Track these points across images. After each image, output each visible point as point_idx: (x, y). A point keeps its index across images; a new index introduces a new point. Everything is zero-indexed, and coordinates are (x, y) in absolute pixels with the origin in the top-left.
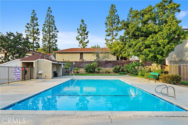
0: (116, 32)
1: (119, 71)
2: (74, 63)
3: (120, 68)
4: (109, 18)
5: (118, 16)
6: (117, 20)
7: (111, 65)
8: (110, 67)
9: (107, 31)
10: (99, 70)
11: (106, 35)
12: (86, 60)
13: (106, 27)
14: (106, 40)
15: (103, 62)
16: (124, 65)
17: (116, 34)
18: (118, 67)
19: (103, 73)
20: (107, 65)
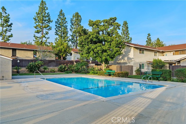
0: (47, 31)
1: (65, 70)
2: (18, 61)
3: (65, 68)
4: (39, 14)
5: (49, 14)
6: (48, 18)
7: (54, 64)
8: (54, 66)
9: (36, 27)
10: (45, 69)
11: (35, 31)
12: (20, 58)
13: (35, 23)
14: (34, 36)
15: (47, 61)
16: (68, 64)
17: (46, 32)
18: (64, 66)
19: (48, 72)
20: (50, 64)
